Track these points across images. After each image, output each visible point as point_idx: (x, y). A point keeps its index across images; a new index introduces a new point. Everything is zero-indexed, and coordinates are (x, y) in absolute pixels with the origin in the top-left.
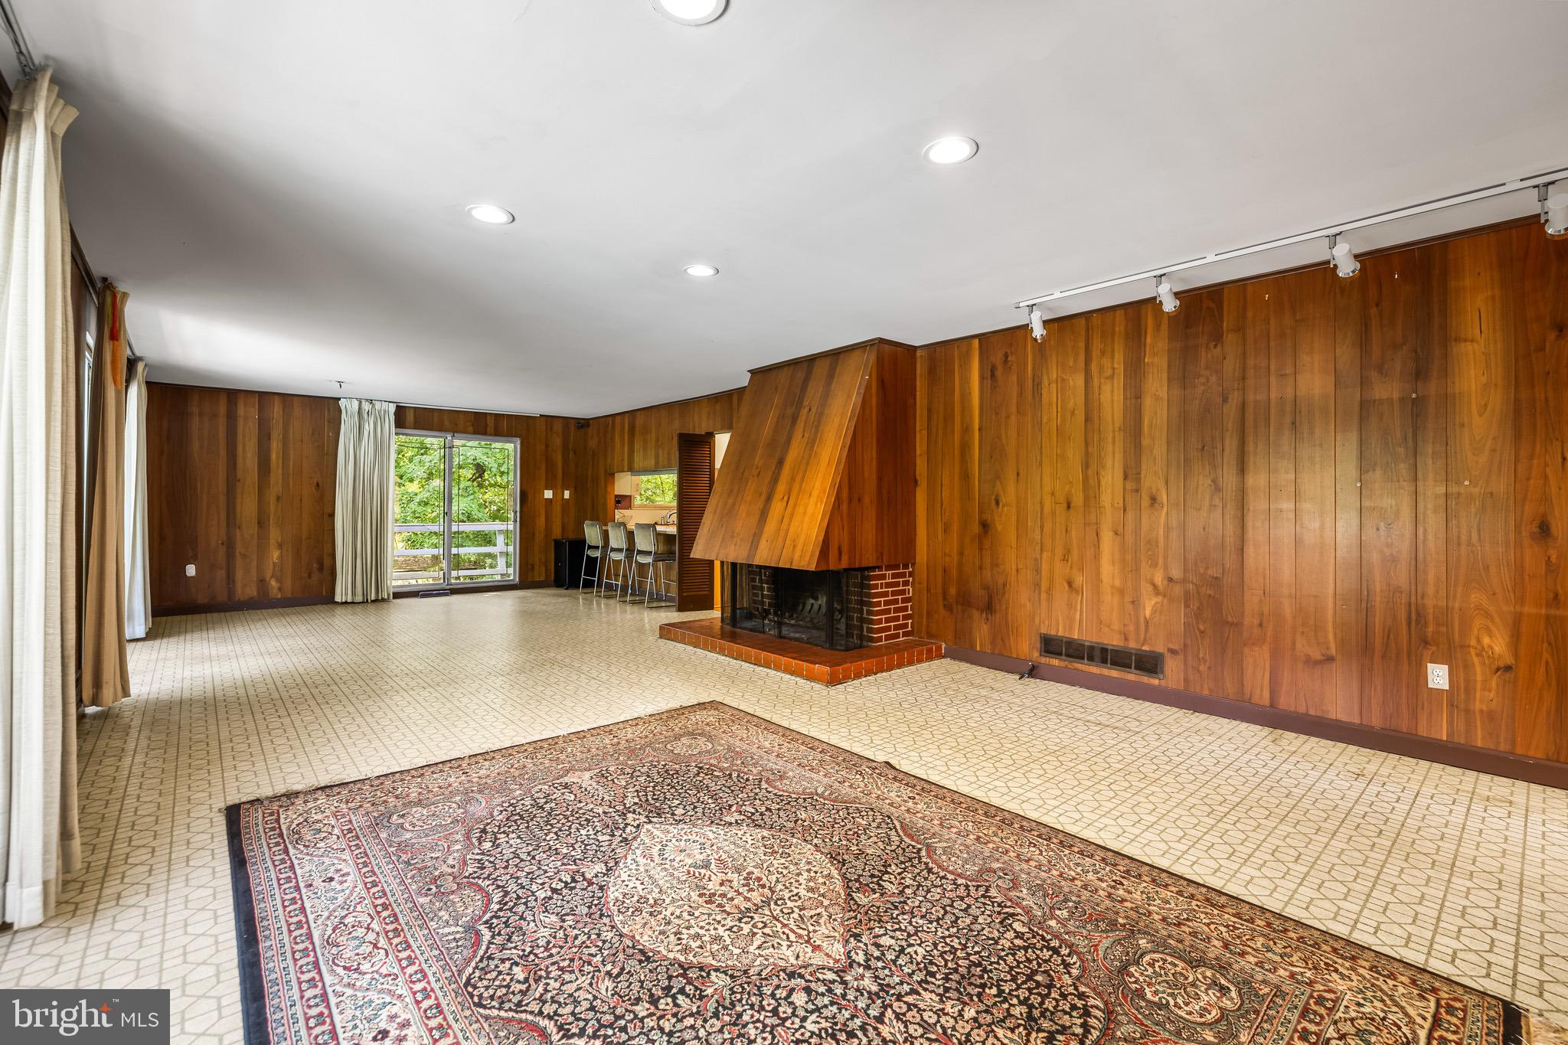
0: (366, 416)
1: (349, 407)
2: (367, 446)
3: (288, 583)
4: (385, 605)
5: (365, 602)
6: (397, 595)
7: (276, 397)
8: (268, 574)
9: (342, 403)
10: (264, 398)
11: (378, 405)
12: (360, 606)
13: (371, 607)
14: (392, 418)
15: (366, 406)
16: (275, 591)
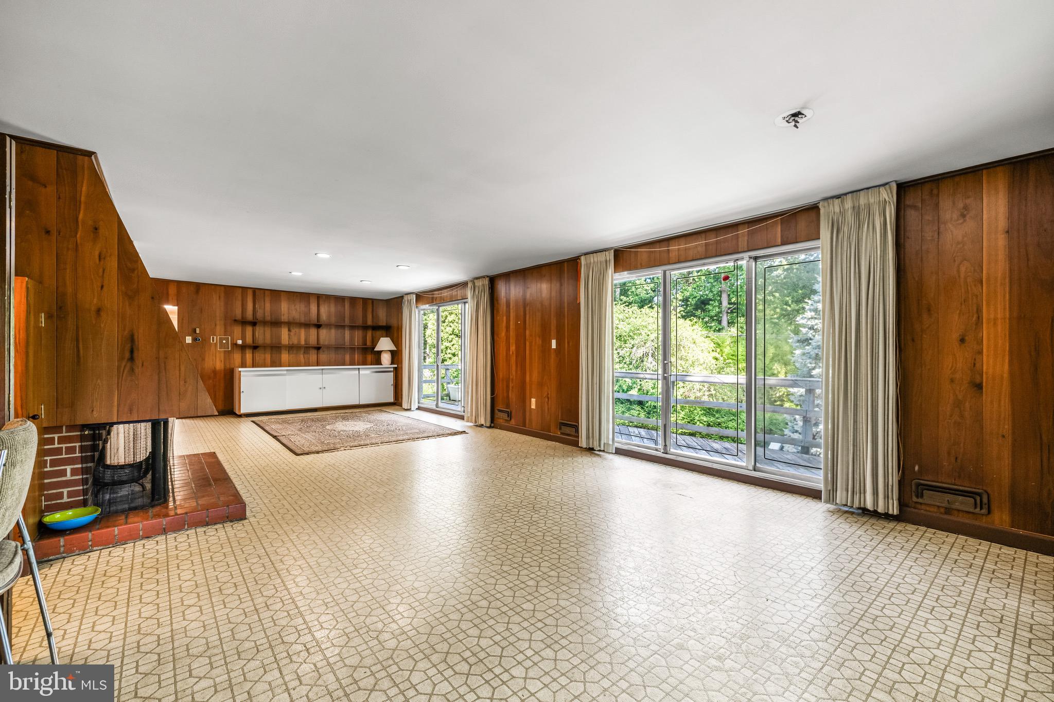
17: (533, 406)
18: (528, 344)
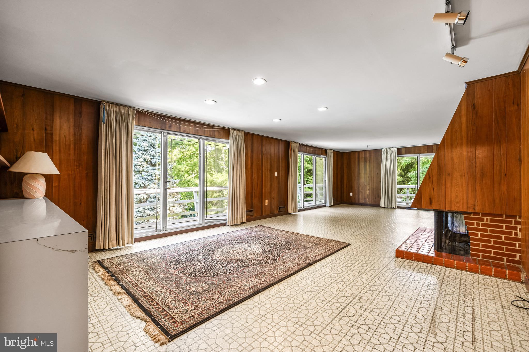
0: (388, 153)
1: (384, 151)
2: (389, 162)
3: (371, 200)
4: (394, 210)
5: (388, 208)
6: (399, 207)
7: (368, 151)
8: (366, 197)
9: (383, 150)
10: (365, 151)
11: (392, 149)
12: (386, 209)
13: (390, 210)
14: (396, 152)
15: (388, 150)
16: (368, 201)
17: (266, 204)
18: (264, 174)
